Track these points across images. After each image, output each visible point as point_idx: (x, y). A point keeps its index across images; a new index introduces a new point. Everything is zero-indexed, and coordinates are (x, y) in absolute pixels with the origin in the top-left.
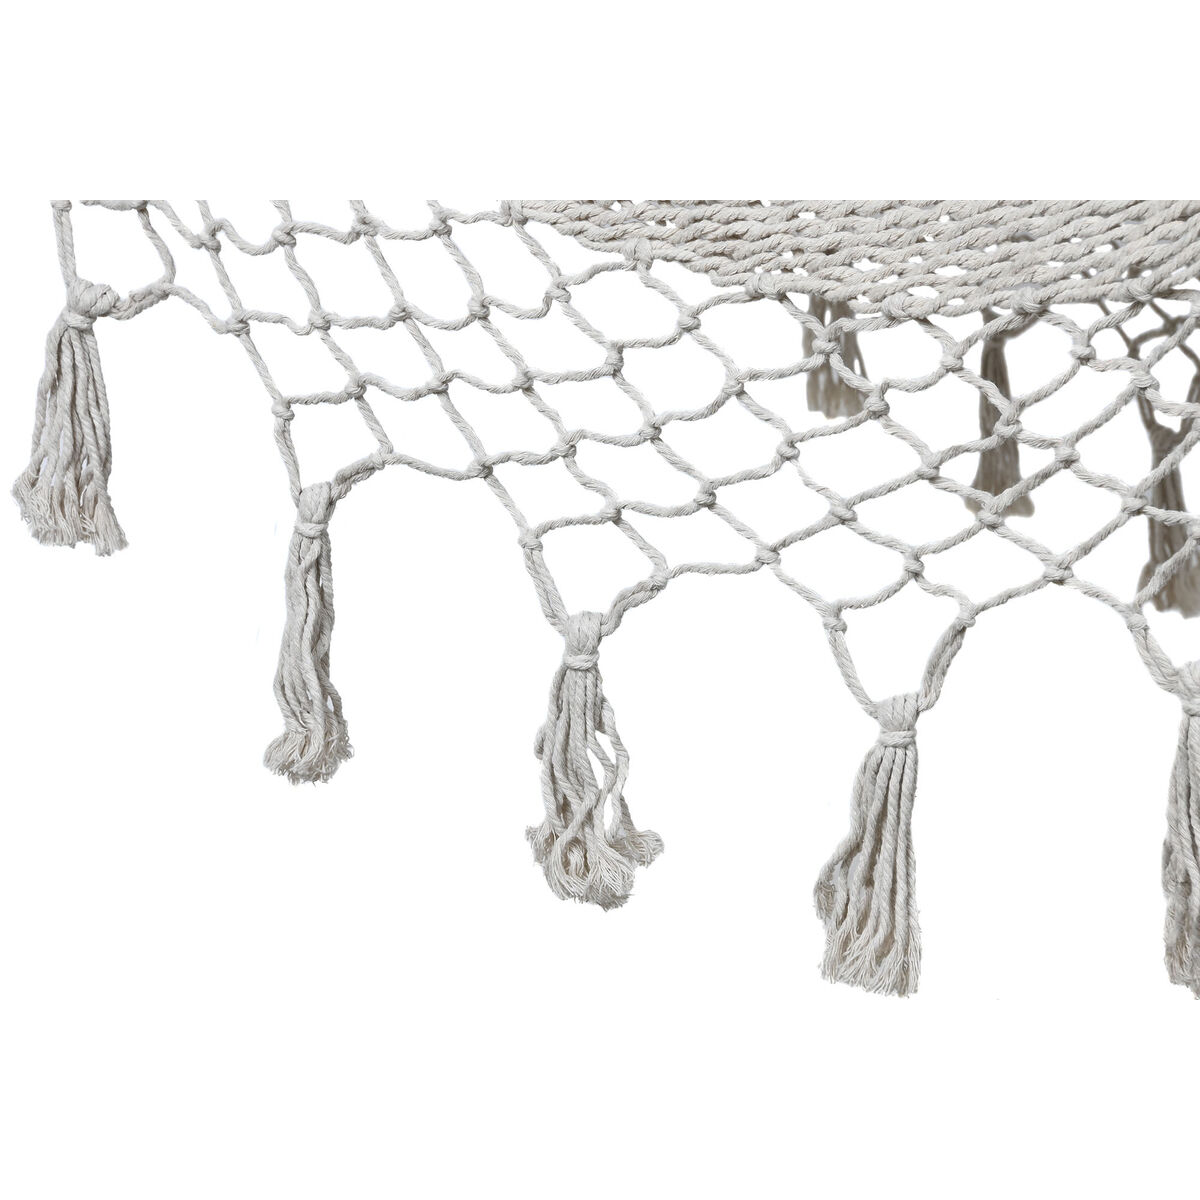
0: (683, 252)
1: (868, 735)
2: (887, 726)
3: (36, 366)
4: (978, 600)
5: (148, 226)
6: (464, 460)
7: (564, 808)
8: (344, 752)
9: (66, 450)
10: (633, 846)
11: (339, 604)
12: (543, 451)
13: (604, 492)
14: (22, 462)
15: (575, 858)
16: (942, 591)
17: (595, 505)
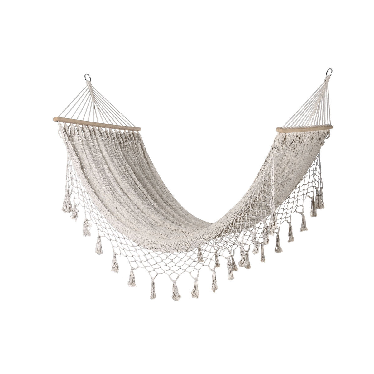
0: (175, 251)
1: (194, 281)
2: (195, 280)
3: (129, 274)
4: (199, 269)
5: (136, 263)
6: (163, 272)
7: (174, 294)
8: (155, 297)
9: (132, 280)
10: (179, 296)
11: (155, 286)
12: (168, 269)
13: (173, 271)
14: (128, 281)
15: (175, 298)
16: (197, 269)
17: (173, 272)
